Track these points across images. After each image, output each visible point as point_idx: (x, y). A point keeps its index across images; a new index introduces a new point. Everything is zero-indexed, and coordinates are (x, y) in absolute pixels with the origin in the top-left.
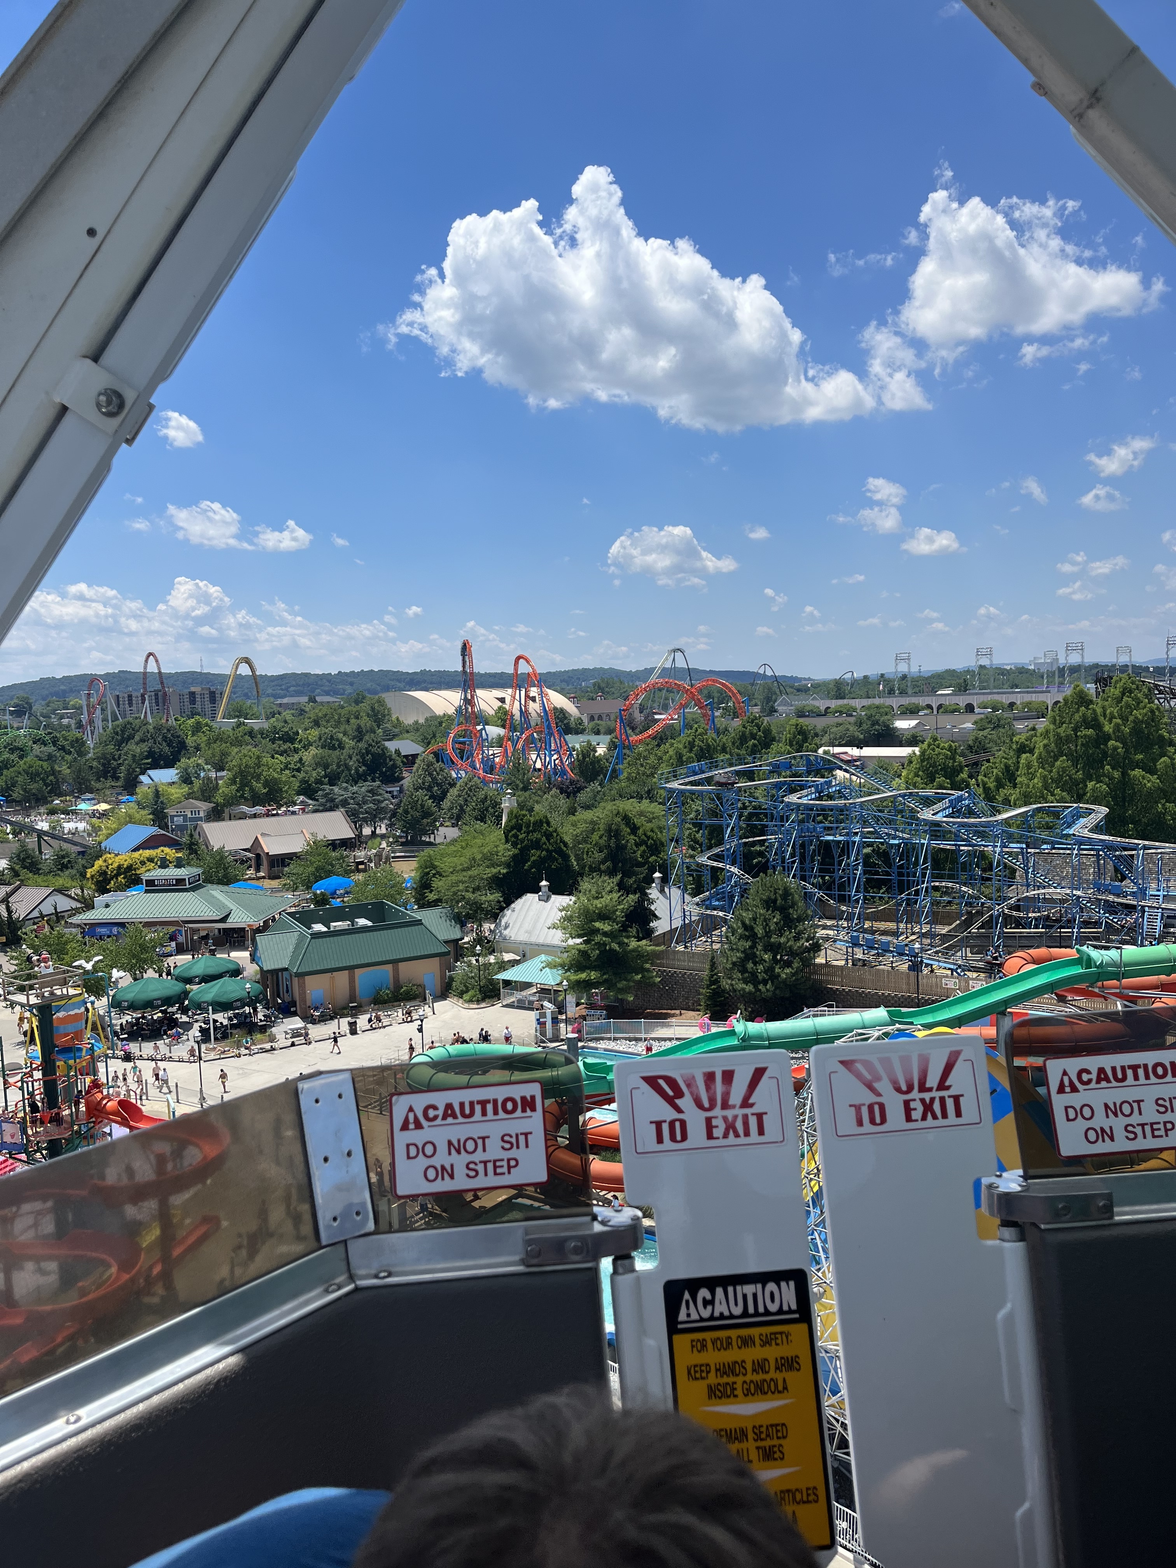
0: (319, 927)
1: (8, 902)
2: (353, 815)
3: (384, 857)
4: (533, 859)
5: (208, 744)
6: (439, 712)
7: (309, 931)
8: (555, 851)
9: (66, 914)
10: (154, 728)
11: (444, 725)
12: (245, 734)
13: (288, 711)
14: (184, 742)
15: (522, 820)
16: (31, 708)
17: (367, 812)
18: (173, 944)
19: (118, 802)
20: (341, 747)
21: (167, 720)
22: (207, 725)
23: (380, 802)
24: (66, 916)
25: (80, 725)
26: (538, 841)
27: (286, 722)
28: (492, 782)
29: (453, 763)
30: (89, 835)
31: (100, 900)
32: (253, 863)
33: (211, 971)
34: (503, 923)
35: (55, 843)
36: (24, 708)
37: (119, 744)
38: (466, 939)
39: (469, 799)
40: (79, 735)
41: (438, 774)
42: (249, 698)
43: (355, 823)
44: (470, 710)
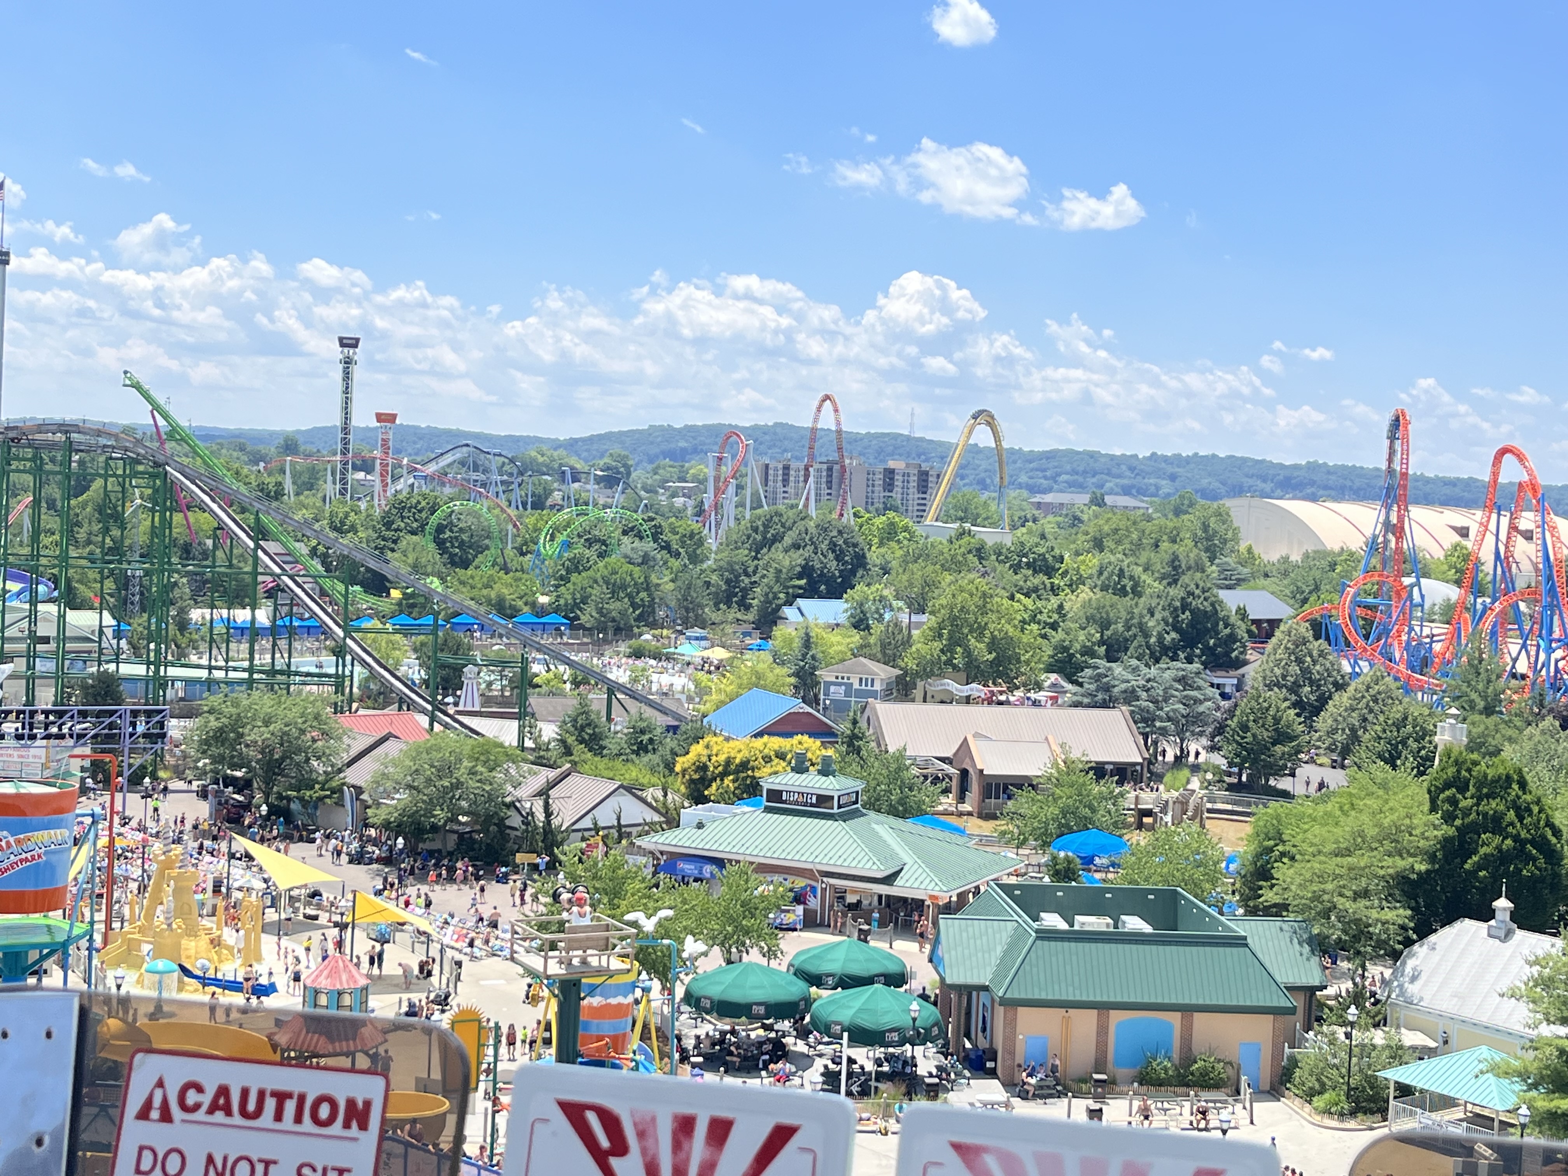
0: (1053, 920)
1: (548, 797)
2: (1144, 720)
3: (1191, 807)
4: (1483, 850)
5: (905, 562)
6: (1333, 544)
7: (1035, 925)
8: (1533, 843)
9: (634, 831)
10: (817, 526)
11: (1339, 569)
12: (970, 552)
13: (1050, 518)
14: (864, 556)
15: (1469, 770)
16: (629, 474)
17: (1169, 719)
18: (800, 909)
19: (744, 649)
20: (1137, 591)
21: (842, 515)
22: (906, 529)
23: (1197, 701)
24: (634, 834)
25: (700, 512)
26: (1497, 818)
27: (1043, 536)
28: (1421, 689)
29: (1348, 644)
30: (690, 699)
31: (691, 813)
32: (955, 784)
33: (857, 969)
34: (1408, 969)
35: (633, 706)
36: (619, 473)
37: (757, 548)
38: (1331, 991)
39: (1370, 717)
40: (695, 526)
41: (1315, 662)
42: (985, 487)
43: (1146, 736)
44: (1393, 545)
